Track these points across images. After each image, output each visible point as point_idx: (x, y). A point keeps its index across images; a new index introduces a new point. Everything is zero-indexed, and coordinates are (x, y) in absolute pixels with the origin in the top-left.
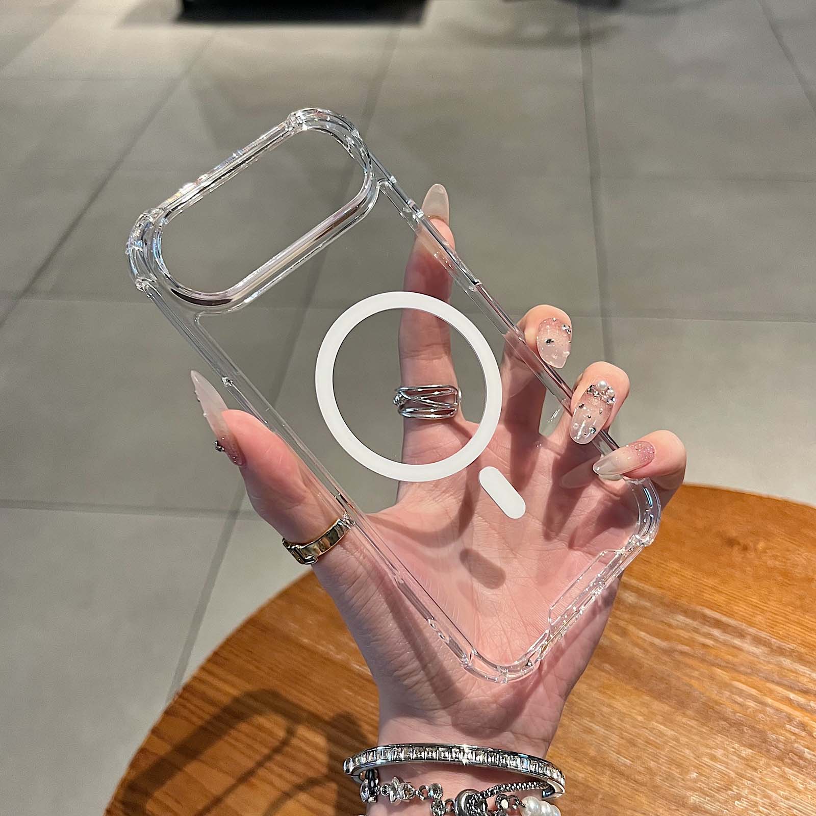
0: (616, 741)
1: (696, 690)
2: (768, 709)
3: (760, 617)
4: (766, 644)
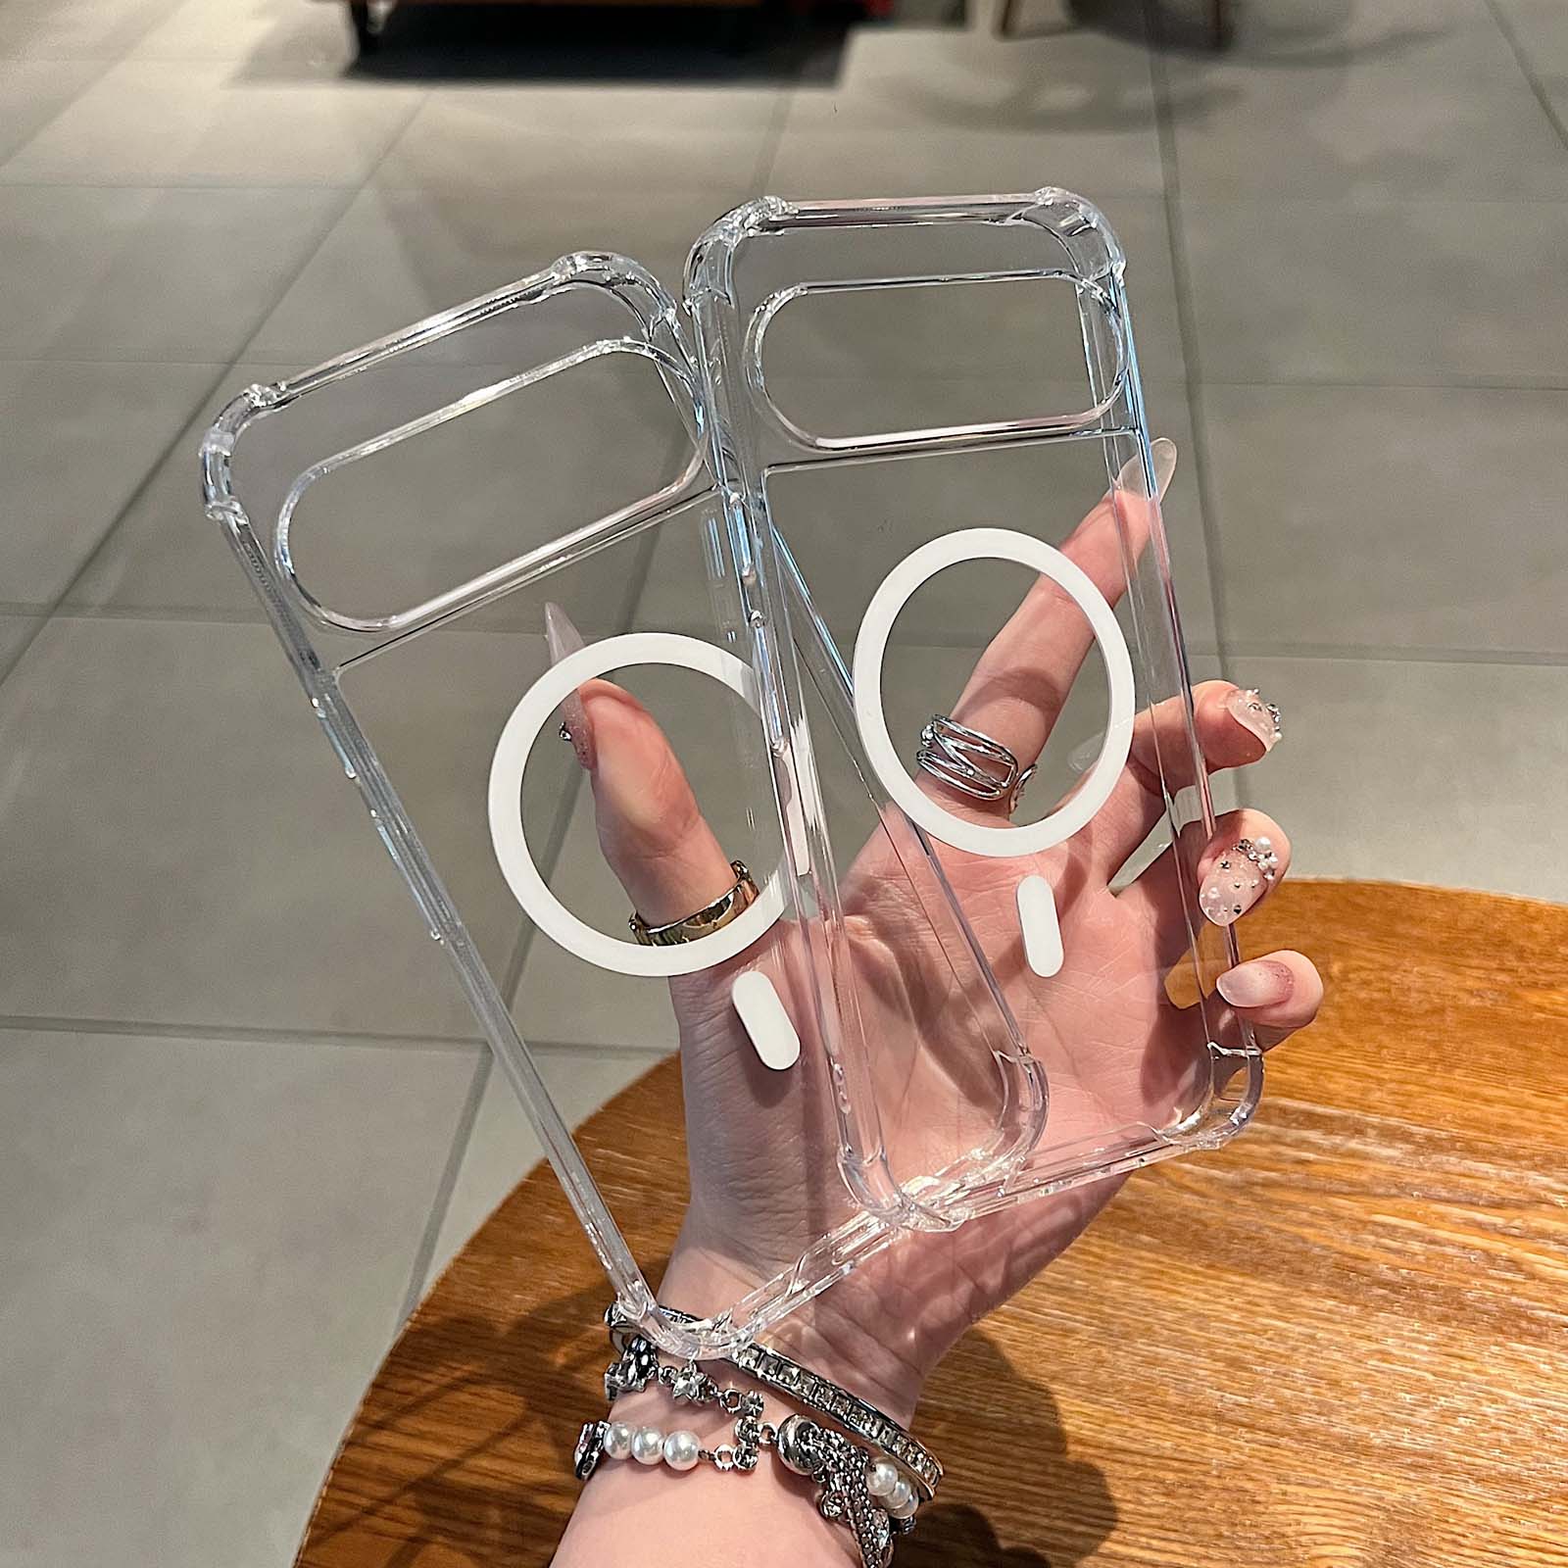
1: (1315, 1244)
2: (1449, 1250)
3: (1378, 1094)
4: (1407, 1137)
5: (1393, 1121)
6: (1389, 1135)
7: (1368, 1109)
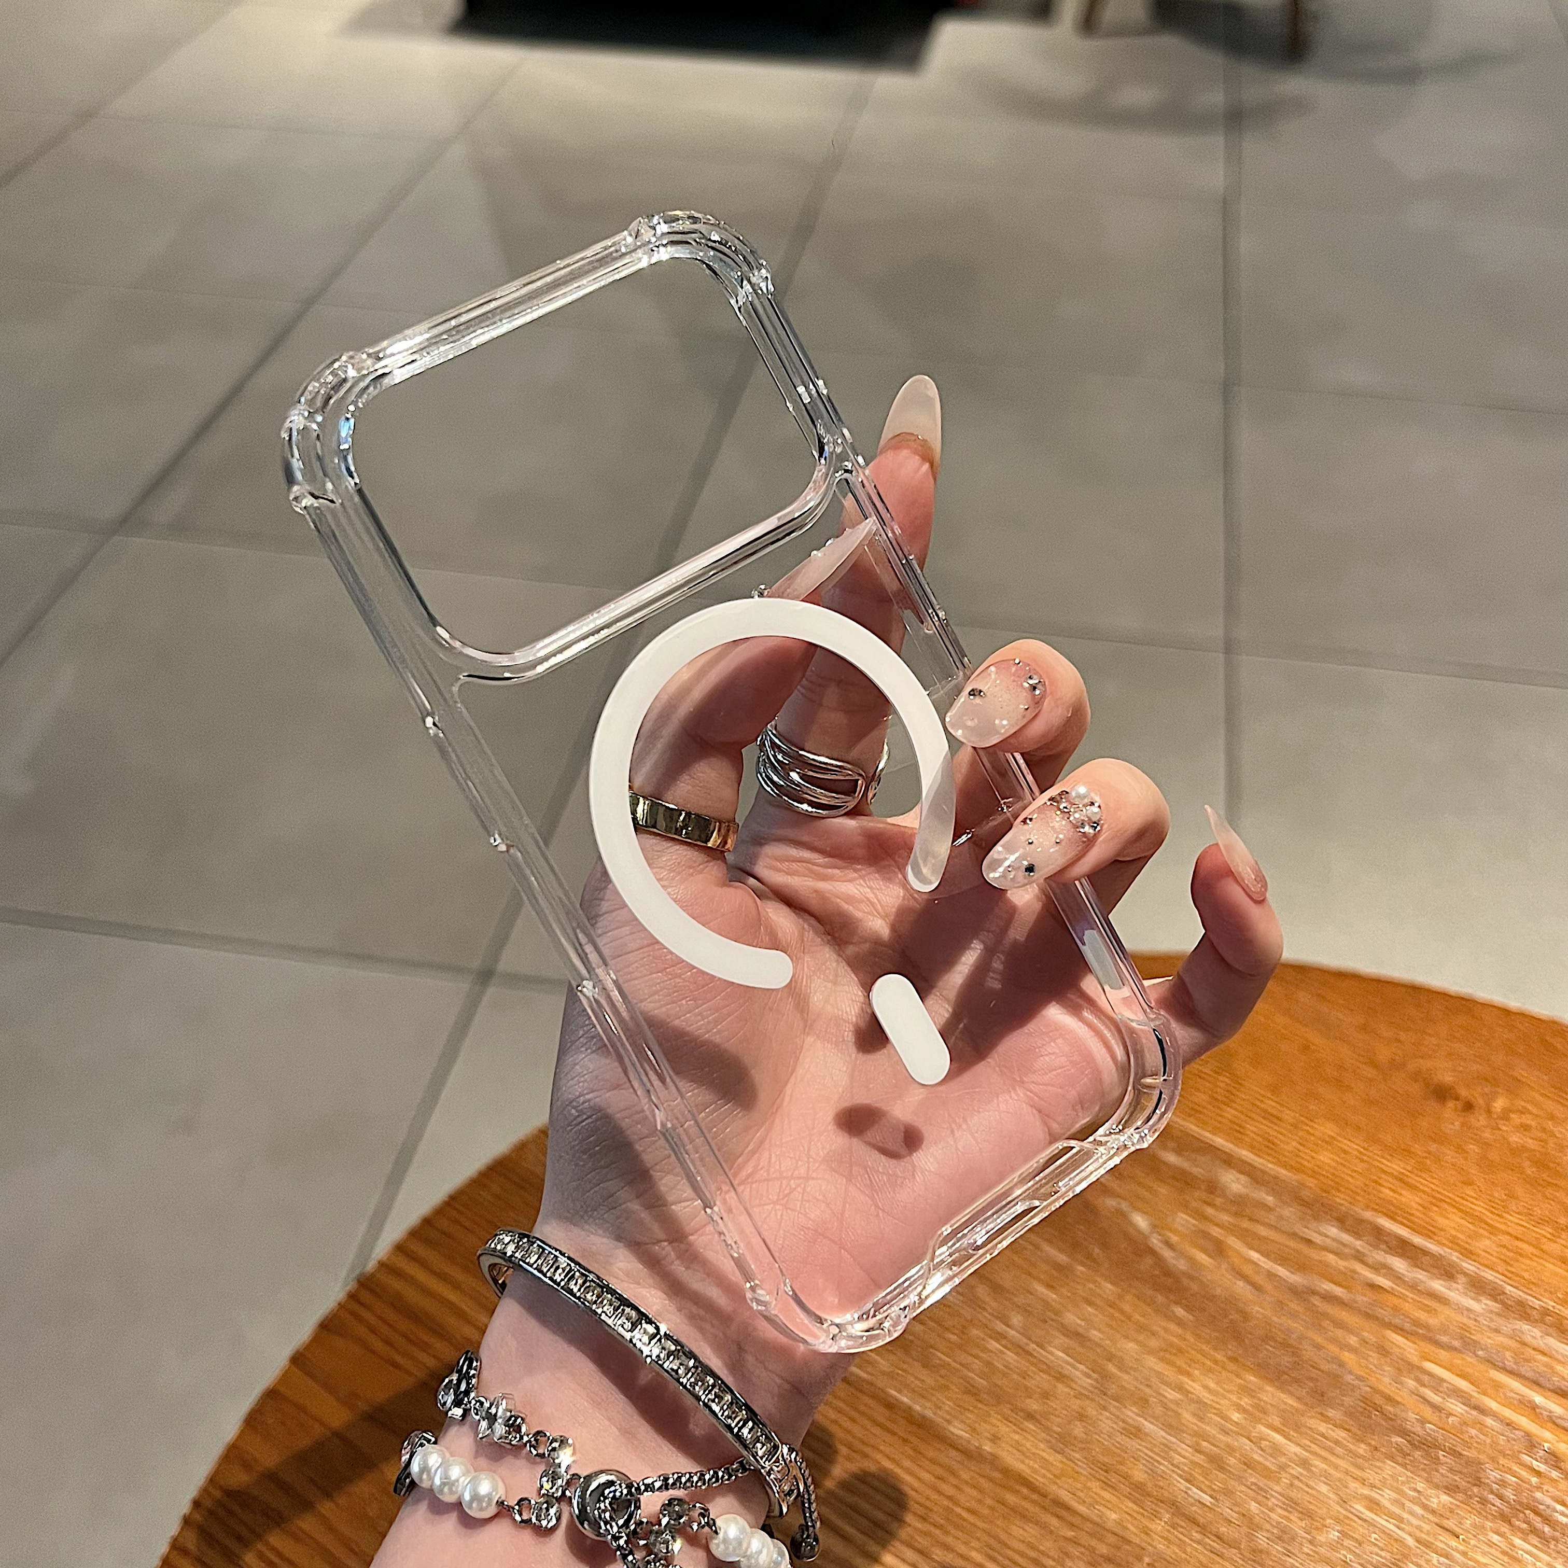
0: (1187, 1454)
1: (1350, 1373)
2: (1489, 1421)
3: (1487, 1242)
4: (1495, 1294)
5: (1489, 1275)
6: (1478, 1286)
7: (1468, 1254)
